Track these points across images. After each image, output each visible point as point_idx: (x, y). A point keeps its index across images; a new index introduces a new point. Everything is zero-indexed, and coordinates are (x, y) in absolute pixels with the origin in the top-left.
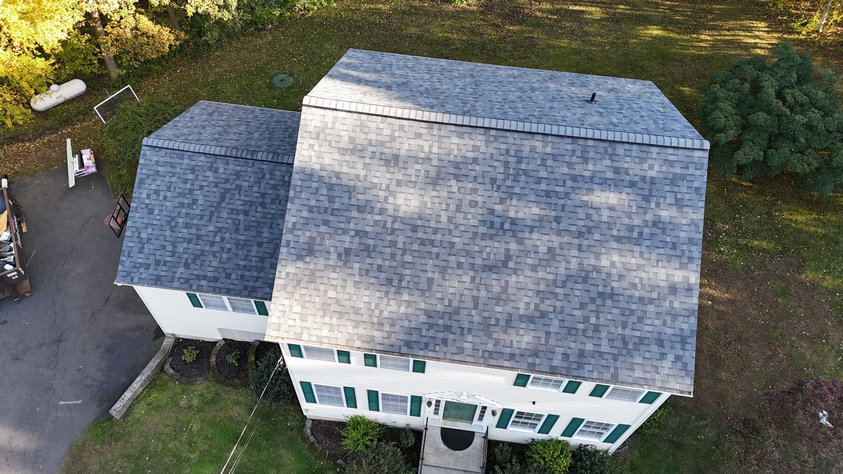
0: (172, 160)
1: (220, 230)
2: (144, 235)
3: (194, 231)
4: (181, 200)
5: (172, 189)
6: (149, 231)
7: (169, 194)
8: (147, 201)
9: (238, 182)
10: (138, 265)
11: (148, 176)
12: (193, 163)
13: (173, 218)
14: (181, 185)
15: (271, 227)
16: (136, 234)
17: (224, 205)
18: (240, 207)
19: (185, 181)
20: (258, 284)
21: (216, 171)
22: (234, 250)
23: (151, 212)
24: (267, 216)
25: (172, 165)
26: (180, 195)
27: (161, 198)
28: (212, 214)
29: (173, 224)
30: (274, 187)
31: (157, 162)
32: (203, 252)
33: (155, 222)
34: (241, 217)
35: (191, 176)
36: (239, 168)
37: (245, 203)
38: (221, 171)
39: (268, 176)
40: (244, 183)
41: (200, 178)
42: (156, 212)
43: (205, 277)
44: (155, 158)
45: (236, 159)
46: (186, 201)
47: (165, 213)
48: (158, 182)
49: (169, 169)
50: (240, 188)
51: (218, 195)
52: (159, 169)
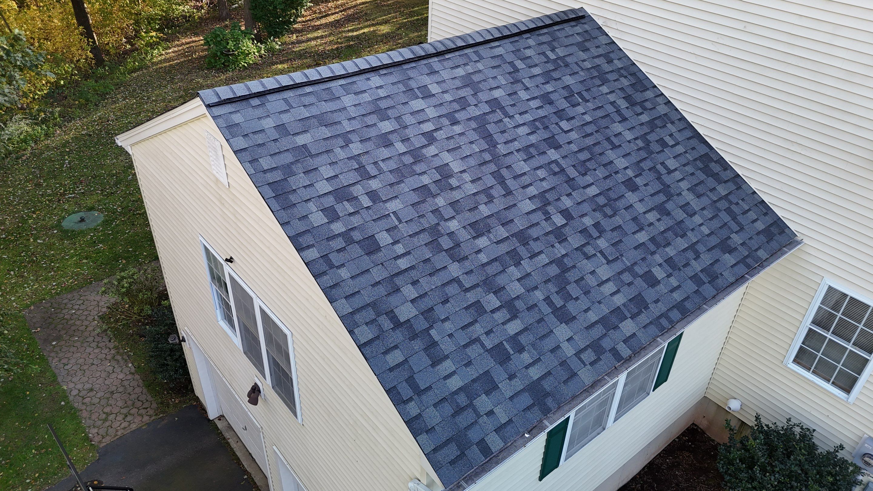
0: (315, 111)
1: (544, 200)
3: (502, 232)
4: (413, 182)
5: (371, 170)
6: (409, 292)
7: (374, 184)
8: (338, 227)
9: (484, 96)
10: (462, 400)
12: (366, 97)
13: (434, 230)
14: (385, 153)
15: (615, 147)
16: (387, 324)
17: (502, 149)
18: (533, 139)
19: (385, 141)
21: (426, 93)
22: (606, 223)
23: (371, 246)
24: (589, 129)
25: (323, 121)
26: (401, 173)
27: (366, 202)
29: (446, 243)
31: (281, 128)
32: (559, 263)
33: (403, 264)
35: (386, 126)
36: (460, 72)
37: (533, 126)
38: (434, 89)
39: (520, 64)
40: (496, 94)
41: (409, 119)
42: (384, 239)
44: (268, 123)
45: (441, 58)
46: (426, 180)
47: (405, 230)
48: (327, 172)
49: (326, 132)
50: (494, 104)
51: (473, 136)
52: (301, 140)
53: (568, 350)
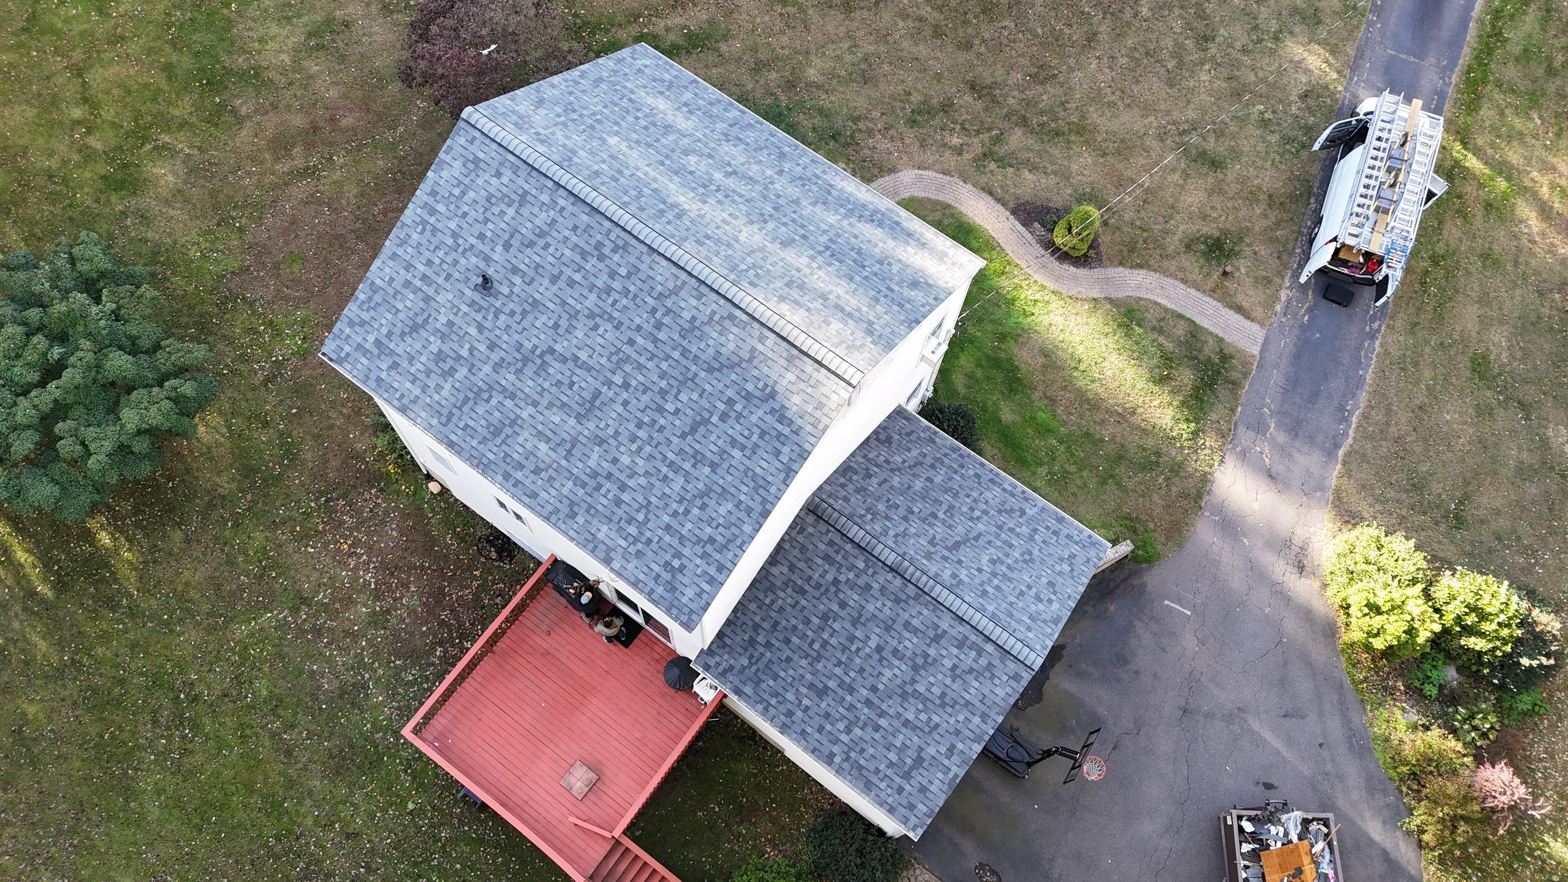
0: (1008, 619)
1: (971, 519)
2: (1066, 568)
3: (1003, 535)
4: (1009, 573)
5: (1018, 591)
6: (1058, 567)
7: (1024, 589)
8: (1053, 597)
9: (932, 550)
11: (1044, 621)
12: (981, 600)
13: (1025, 561)
14: (1004, 587)
15: (909, 487)
16: (1075, 573)
17: (958, 539)
18: (939, 525)
19: (998, 588)
20: (947, 451)
21: (954, 576)
22: (963, 493)
23: (1051, 584)
25: (1011, 616)
26: (1010, 580)
27: (1034, 590)
28: (977, 538)
29: (1027, 557)
30: (887, 518)
31: (1029, 629)
32: (1000, 512)
33: (1049, 571)
34: (941, 515)
35: (989, 589)
36: (924, 561)
37: (930, 525)
38: (948, 572)
39: (891, 533)
40: (925, 543)
41: (977, 581)
42: (1045, 581)
43: (1004, 490)
44: (1030, 635)
46: (1004, 568)
47: (1034, 573)
48: (1033, 608)
49: (1015, 613)
50: (932, 542)
51: (961, 551)
52: (1028, 621)
53: (1035, 510)
